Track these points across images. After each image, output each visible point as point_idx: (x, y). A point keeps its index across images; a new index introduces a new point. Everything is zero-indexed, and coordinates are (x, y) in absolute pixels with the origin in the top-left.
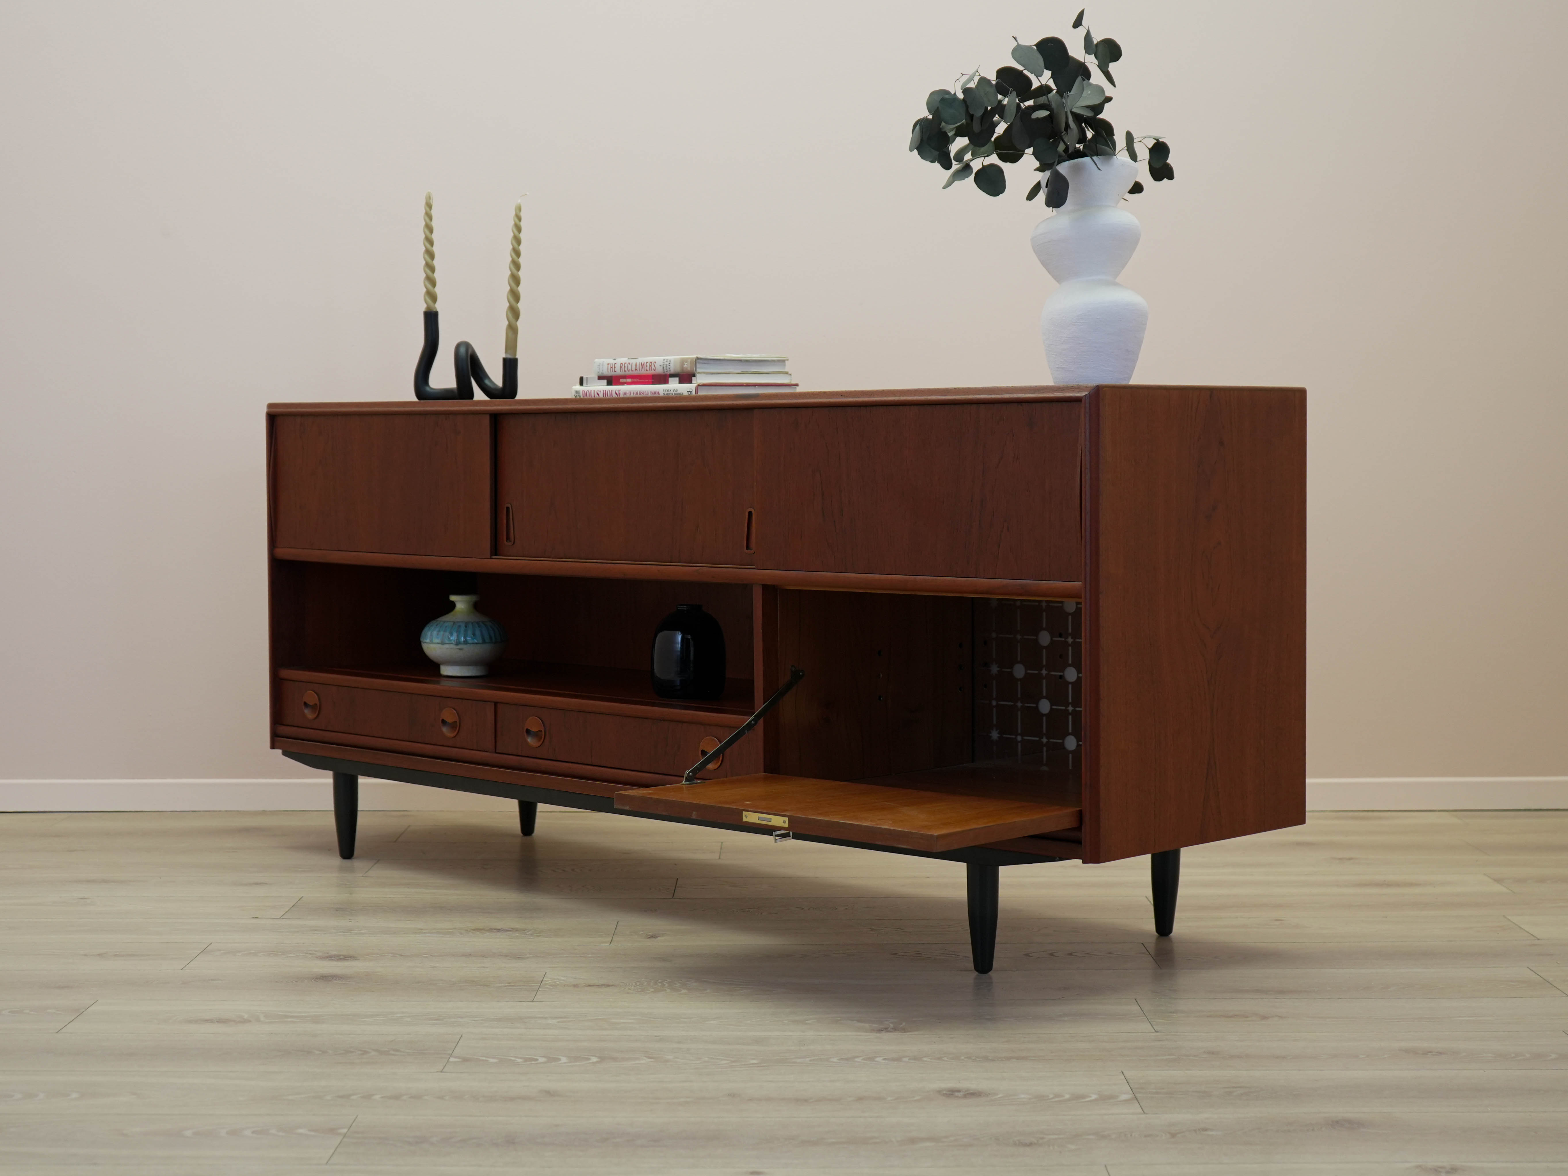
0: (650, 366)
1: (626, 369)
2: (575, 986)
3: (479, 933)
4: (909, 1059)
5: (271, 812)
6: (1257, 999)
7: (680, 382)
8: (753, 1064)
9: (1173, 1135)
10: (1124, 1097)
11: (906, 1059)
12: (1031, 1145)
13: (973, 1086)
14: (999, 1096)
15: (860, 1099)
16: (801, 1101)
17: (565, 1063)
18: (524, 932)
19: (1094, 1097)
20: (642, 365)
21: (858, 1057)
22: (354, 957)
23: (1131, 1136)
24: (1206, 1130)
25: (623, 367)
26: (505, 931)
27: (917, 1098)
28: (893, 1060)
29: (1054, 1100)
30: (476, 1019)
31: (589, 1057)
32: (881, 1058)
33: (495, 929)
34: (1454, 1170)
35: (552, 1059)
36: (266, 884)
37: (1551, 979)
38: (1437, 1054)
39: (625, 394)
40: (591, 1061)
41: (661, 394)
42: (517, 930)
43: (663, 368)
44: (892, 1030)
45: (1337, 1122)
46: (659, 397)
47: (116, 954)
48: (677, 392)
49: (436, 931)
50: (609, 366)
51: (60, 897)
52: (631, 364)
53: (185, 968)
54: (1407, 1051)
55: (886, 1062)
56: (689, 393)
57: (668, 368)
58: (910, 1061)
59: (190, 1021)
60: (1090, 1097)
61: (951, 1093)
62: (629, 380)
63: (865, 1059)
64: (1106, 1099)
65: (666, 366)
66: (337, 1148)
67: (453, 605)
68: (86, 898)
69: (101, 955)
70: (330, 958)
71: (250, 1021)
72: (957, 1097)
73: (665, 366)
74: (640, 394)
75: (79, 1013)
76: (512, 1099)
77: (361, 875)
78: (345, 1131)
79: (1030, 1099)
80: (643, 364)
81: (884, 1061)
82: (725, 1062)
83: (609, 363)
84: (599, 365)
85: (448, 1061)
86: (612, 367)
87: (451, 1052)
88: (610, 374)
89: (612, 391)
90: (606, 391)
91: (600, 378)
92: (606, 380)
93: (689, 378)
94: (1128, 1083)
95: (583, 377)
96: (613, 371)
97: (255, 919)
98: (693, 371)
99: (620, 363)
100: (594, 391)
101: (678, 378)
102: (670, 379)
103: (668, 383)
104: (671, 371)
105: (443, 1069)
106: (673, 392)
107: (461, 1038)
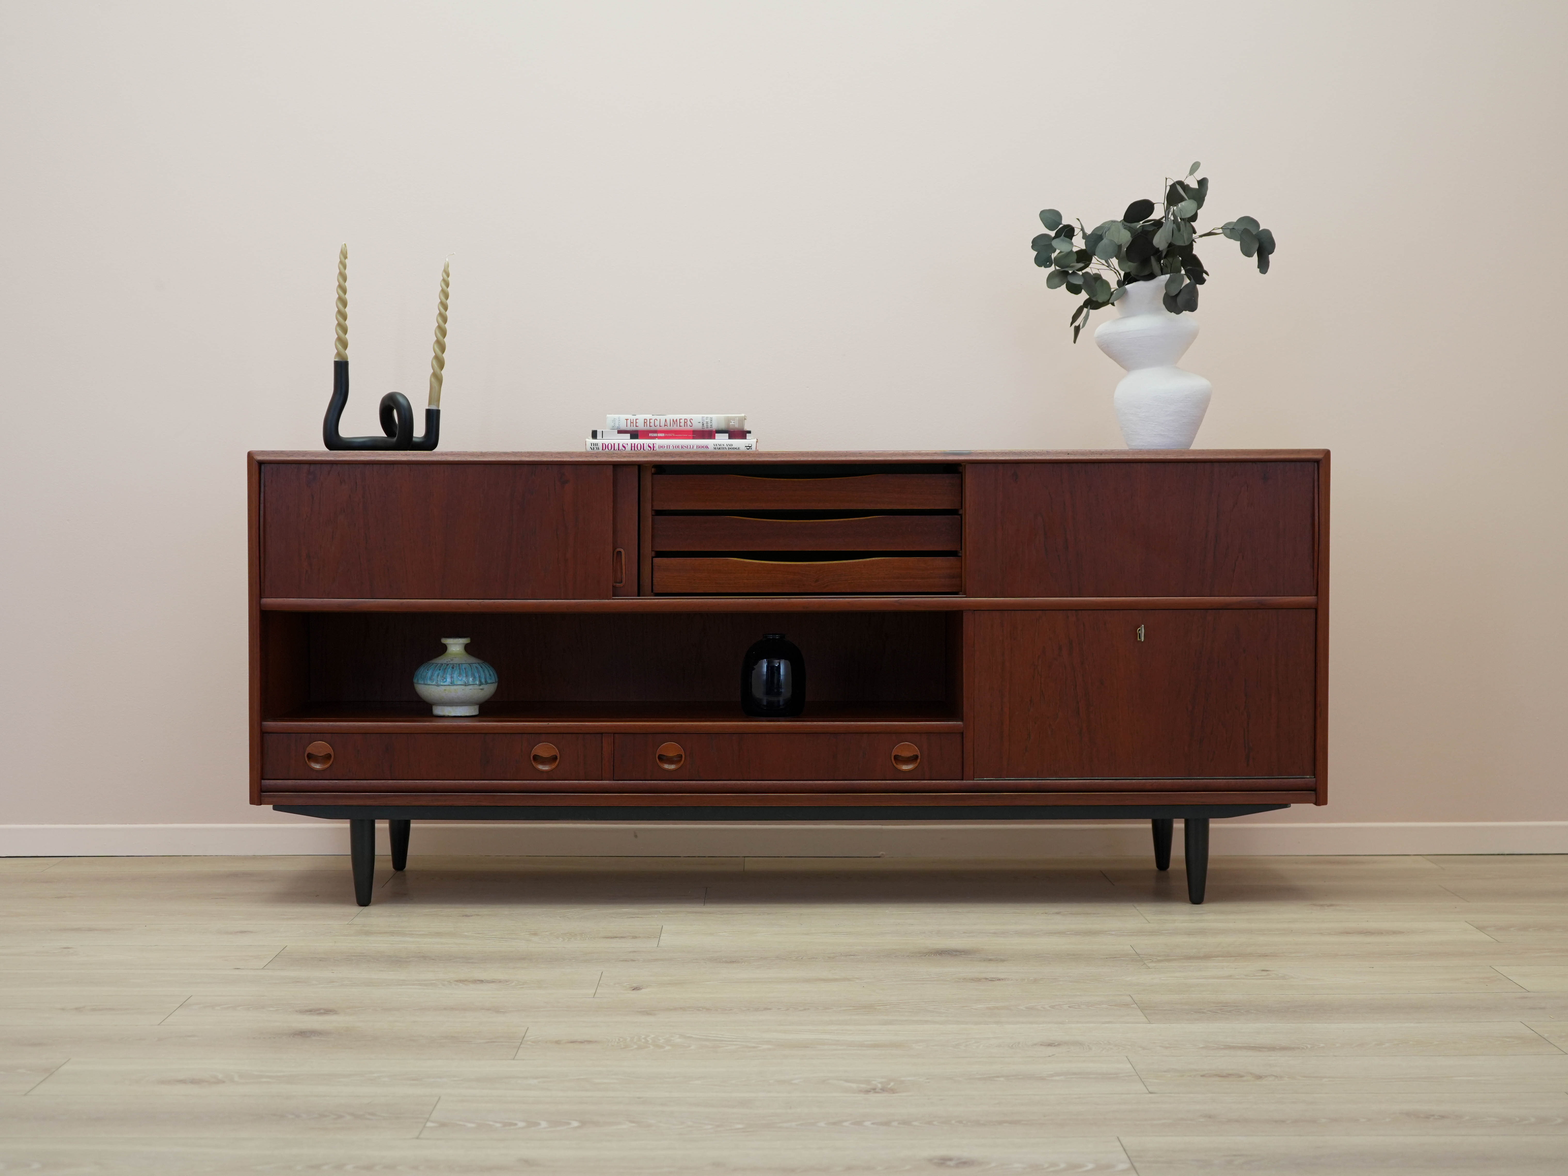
0: (685, 422)
1: (652, 424)
2: (558, 1042)
3: (461, 984)
4: (898, 1124)
5: (261, 856)
6: (1251, 1056)
7: (730, 438)
8: (739, 1129)
10: (1121, 1166)
11: (895, 1124)
13: (965, 1153)
14: (993, 1165)
15: (850, 1169)
17: (545, 1128)
18: (508, 983)
19: (1090, 1166)
20: (675, 422)
21: (845, 1121)
22: (334, 1011)
25: (648, 423)
26: (488, 982)
27: (908, 1167)
28: (882, 1124)
29: (1049, 1170)
30: (455, 1079)
31: (570, 1121)
32: (870, 1123)
33: (479, 980)
35: (532, 1124)
36: (252, 932)
37: (1546, 1035)
38: (1439, 1118)
39: (662, 447)
40: (571, 1126)
41: (710, 449)
42: (500, 982)
43: (703, 425)
44: (880, 1091)
46: (707, 452)
47: (94, 1007)
48: (733, 447)
49: (419, 982)
50: (629, 422)
51: (44, 947)
52: (659, 420)
53: (162, 1024)
54: (1408, 1114)
55: (876, 1126)
56: (748, 448)
57: (709, 425)
58: (899, 1126)
59: (161, 1082)
60: (1087, 1166)
61: (942, 1162)
62: (662, 435)
63: (853, 1124)
64: (1103, 1168)
65: (707, 423)
67: (445, 648)
68: (69, 948)
69: (78, 1009)
70: (310, 1011)
71: (224, 1082)
72: (949, 1166)
73: (705, 423)
74: (682, 447)
75: (50, 1072)
77: (347, 923)
79: (1025, 1168)
80: (675, 420)
81: (872, 1126)
82: (710, 1127)
83: (627, 420)
84: (614, 420)
85: (424, 1127)
86: (633, 423)
87: (428, 1116)
88: (629, 428)
89: (644, 444)
90: (635, 444)
91: (620, 432)
92: (629, 434)
93: (742, 434)
94: (1125, 1150)
95: (596, 431)
96: (636, 426)
97: (237, 970)
98: (747, 428)
99: (645, 419)
100: (614, 444)
101: (728, 434)
102: (716, 434)
103: (716, 438)
104: (715, 427)
105: (419, 1135)
106: (729, 446)
107: (439, 1100)
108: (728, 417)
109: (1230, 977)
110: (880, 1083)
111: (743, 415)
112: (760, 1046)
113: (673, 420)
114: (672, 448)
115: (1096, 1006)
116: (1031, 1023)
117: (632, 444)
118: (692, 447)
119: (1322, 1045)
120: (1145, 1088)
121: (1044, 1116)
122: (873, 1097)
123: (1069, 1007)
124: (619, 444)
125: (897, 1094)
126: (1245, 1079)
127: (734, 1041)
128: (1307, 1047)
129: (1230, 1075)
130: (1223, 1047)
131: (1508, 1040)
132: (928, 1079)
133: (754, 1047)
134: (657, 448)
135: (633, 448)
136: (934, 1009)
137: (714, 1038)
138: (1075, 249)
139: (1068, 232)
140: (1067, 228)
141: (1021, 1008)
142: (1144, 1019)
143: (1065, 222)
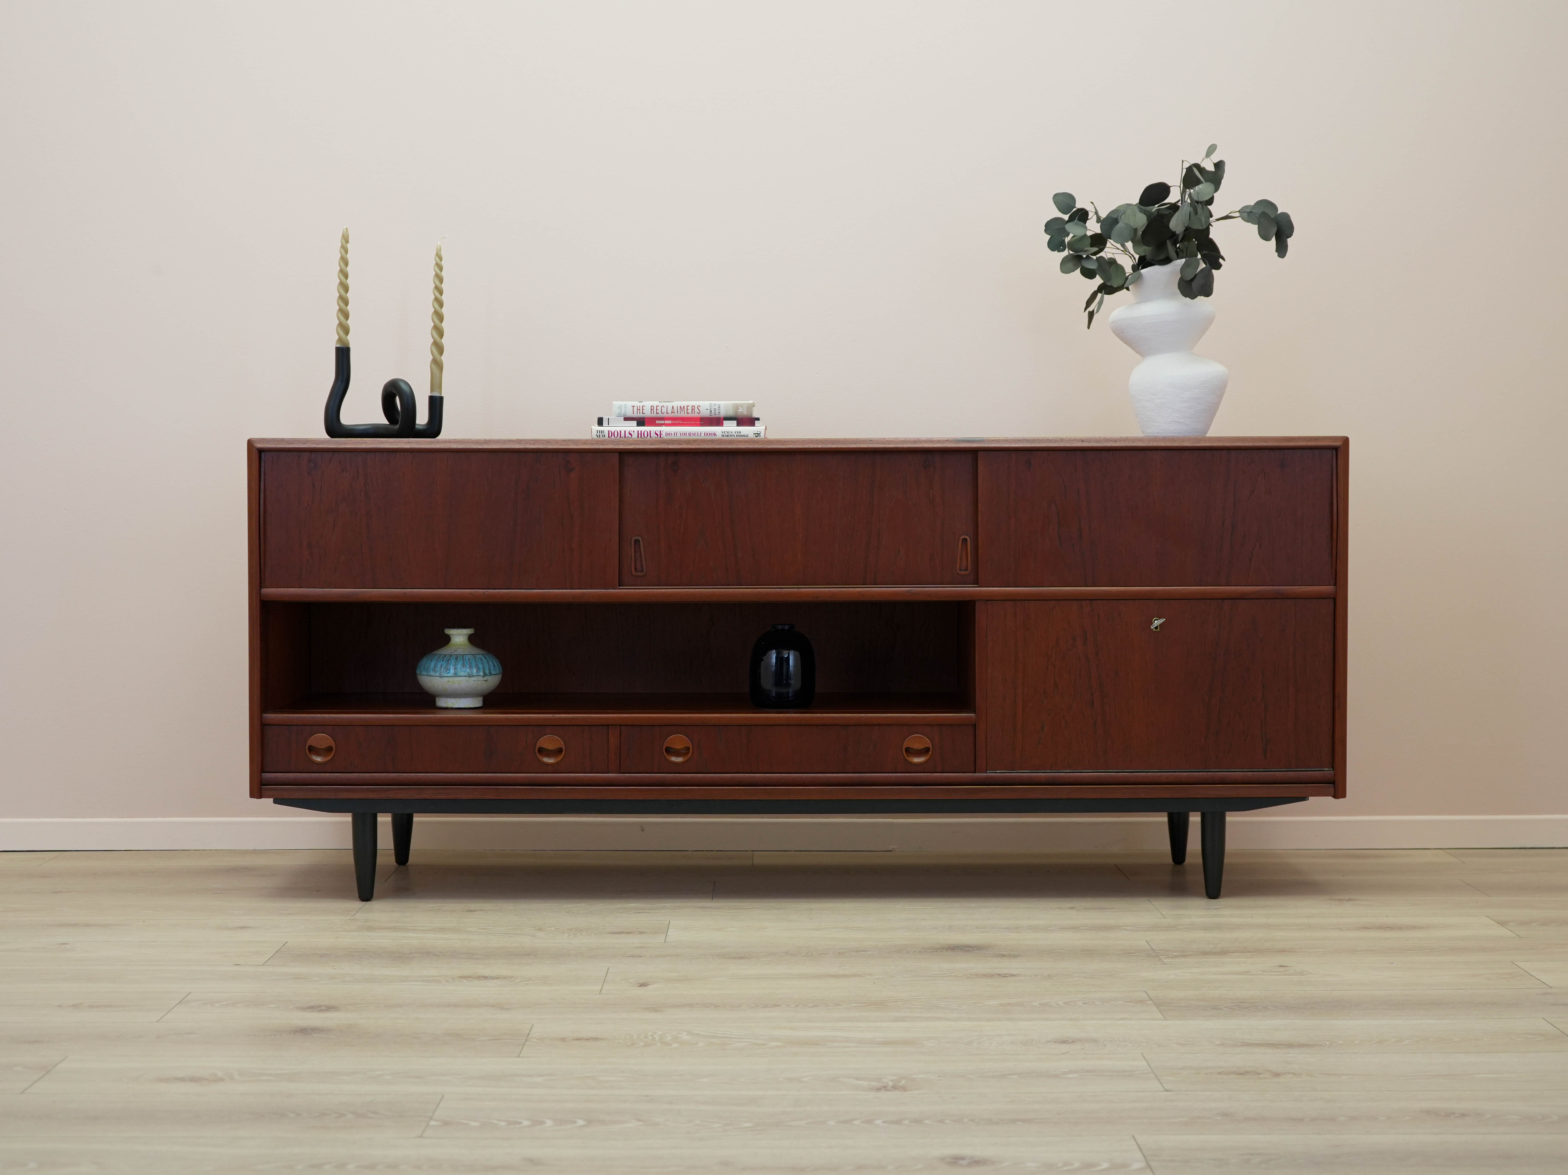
0: (692, 409)
1: (658, 411)
2: (563, 1040)
3: (465, 980)
4: (910, 1122)
5: (261, 850)
7: (738, 425)
8: (747, 1127)
10: (1136, 1166)
11: (907, 1122)
13: (978, 1152)
14: (1006, 1164)
15: (861, 1168)
17: (550, 1127)
18: (512, 979)
19: (1105, 1165)
21: (855, 1119)
22: (336, 1008)
25: (655, 410)
26: (492, 979)
27: (920, 1166)
28: (893, 1122)
29: (1063, 1169)
30: (459, 1077)
31: (576, 1120)
32: (881, 1121)
33: (483, 977)
35: (537, 1123)
36: (251, 928)
38: (1460, 1116)
39: (669, 434)
40: (577, 1125)
41: (718, 437)
42: (504, 978)
43: (711, 412)
44: (891, 1089)
47: (91, 1004)
48: (741, 434)
49: (422, 979)
51: (40, 942)
52: (666, 407)
53: (161, 1020)
54: (1428, 1112)
55: (886, 1125)
56: (756, 435)
57: (716, 411)
58: (911, 1124)
59: (160, 1080)
60: (1102, 1165)
61: (954, 1161)
62: (669, 422)
63: (863, 1122)
64: (1118, 1167)
65: (713, 410)
67: (447, 640)
68: (66, 944)
69: (75, 1006)
70: (311, 1008)
71: (223, 1080)
72: (962, 1166)
73: (711, 409)
74: (690, 435)
75: (46, 1070)
77: (349, 918)
79: (1038, 1167)
80: (682, 407)
81: (883, 1124)
82: (718, 1125)
83: (633, 407)
84: (620, 407)
85: (427, 1125)
86: (639, 410)
87: (431, 1115)
88: (635, 415)
89: (650, 431)
90: (641, 431)
91: (626, 419)
92: (636, 422)
93: (750, 421)
94: (1140, 1149)
95: (602, 418)
96: (643, 413)
97: (237, 966)
98: (755, 415)
99: (651, 406)
100: (620, 431)
101: (736, 421)
102: (724, 421)
103: (724, 425)
104: (723, 414)
105: (422, 1134)
106: (737, 434)
107: (442, 1098)
108: (736, 404)
109: (1247, 973)
110: (891, 1081)
111: (751, 402)
112: (769, 1043)
113: (680, 407)
114: (679, 435)
115: (1111, 1003)
116: (1045, 1020)
117: (638, 431)
118: (699, 434)
119: (1340, 1042)
120: (1160, 1085)
121: (1058, 1115)
122: (883, 1095)
123: (1084, 1003)
124: (625, 431)
125: (908, 1092)
126: (1262, 1076)
127: (743, 1038)
128: (1325, 1044)
129: (1248, 1072)
130: (1240, 1044)
131: (1530, 1037)
132: (939, 1077)
133: (763, 1044)
134: (663, 435)
135: (640, 435)
136: (946, 1005)
137: (722, 1035)
138: (1089, 233)
139: (1082, 216)
140: (1081, 212)
141: (1035, 1004)
142: (1159, 1016)
143: (1079, 205)
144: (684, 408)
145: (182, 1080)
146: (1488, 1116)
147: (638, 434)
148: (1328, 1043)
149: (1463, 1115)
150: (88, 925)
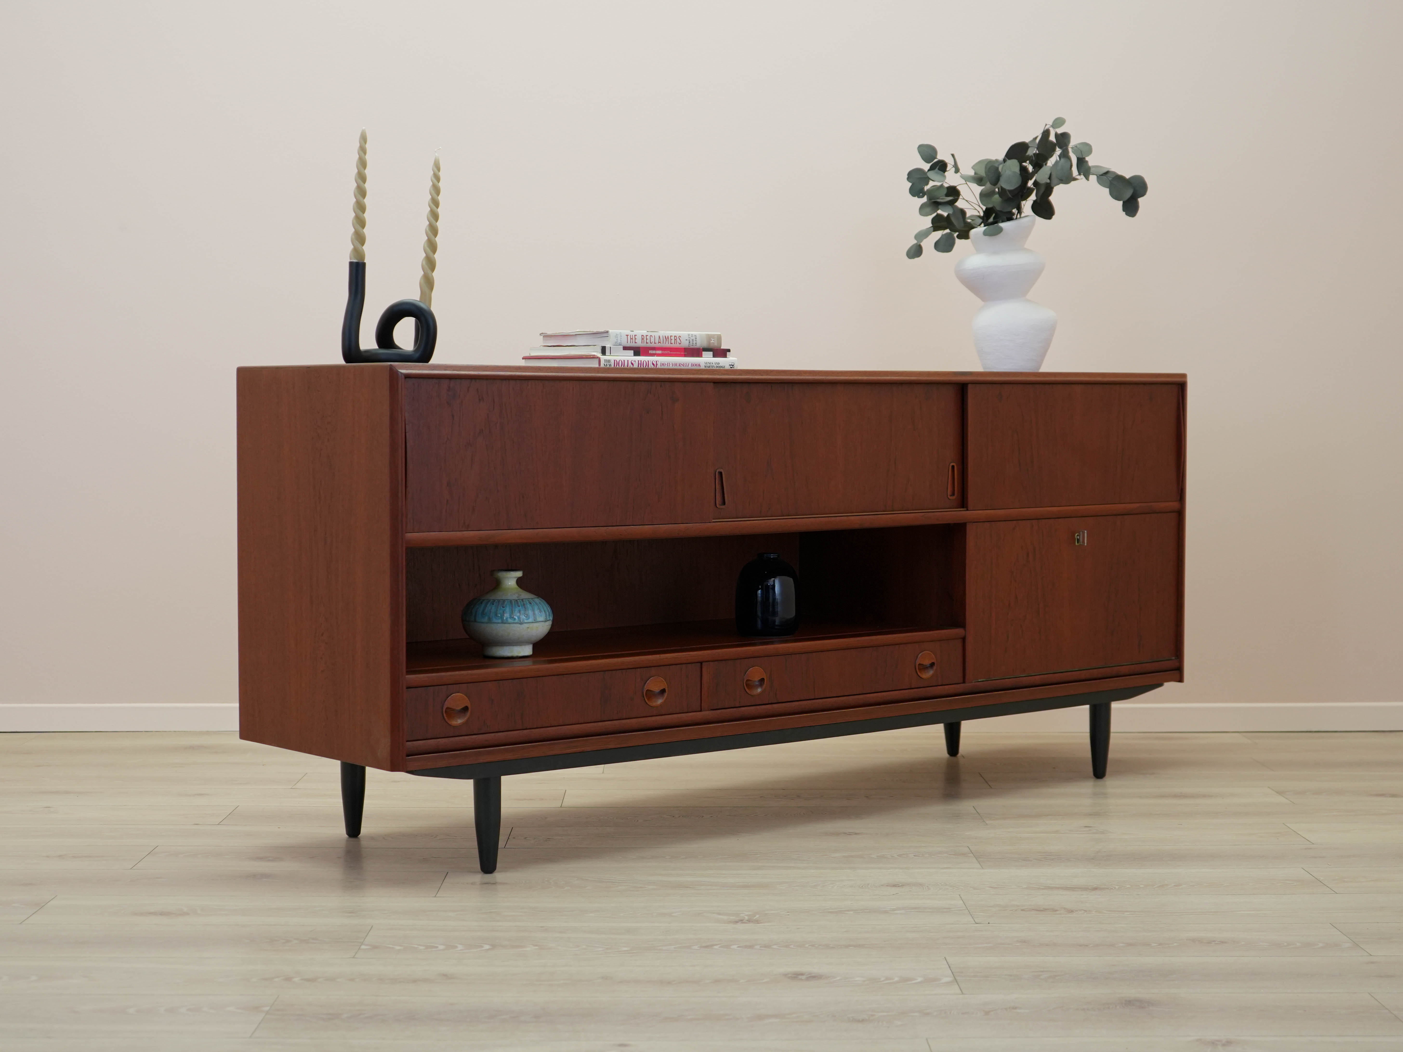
0: (675, 340)
1: (648, 341)
4: (760, 947)
6: (1066, 895)
7: (714, 356)
8: (625, 951)
9: (987, 1013)
10: (946, 980)
11: (758, 947)
12: (863, 1021)
13: (815, 970)
14: (838, 978)
15: (717, 981)
16: (665, 983)
17: (461, 950)
19: (920, 979)
20: (667, 338)
21: (715, 945)
22: (281, 858)
23: (950, 1013)
24: (1015, 1008)
25: (646, 339)
27: (765, 980)
28: (746, 947)
29: (885, 982)
30: (385, 912)
31: (482, 945)
32: (737, 946)
34: (1228, 1043)
35: (450, 947)
36: (208, 795)
37: (1322, 878)
38: (1219, 943)
39: (663, 364)
40: (483, 949)
41: (702, 367)
43: (689, 342)
44: (747, 922)
45: (1130, 1001)
46: (701, 369)
47: (74, 855)
48: (720, 365)
50: (629, 337)
52: (653, 336)
53: (134, 868)
54: (1194, 940)
55: (741, 949)
56: (731, 366)
57: (694, 343)
58: (761, 948)
59: (135, 914)
60: (917, 979)
61: (796, 976)
62: (659, 352)
63: (722, 947)
64: (930, 981)
65: (693, 340)
66: (260, 1024)
67: (498, 584)
68: (50, 807)
69: (60, 856)
70: (261, 859)
71: (188, 914)
72: (801, 980)
73: (688, 340)
74: (679, 365)
75: (40, 906)
76: (415, 981)
77: (290, 789)
78: (267, 1008)
79: (864, 981)
81: (738, 949)
82: (600, 949)
83: (627, 335)
84: (617, 335)
85: (359, 949)
86: (632, 339)
87: (362, 941)
88: (633, 345)
89: (648, 361)
90: (641, 361)
91: (625, 348)
92: (633, 351)
93: (722, 353)
94: (950, 967)
95: (605, 347)
96: (635, 343)
97: (196, 825)
98: (724, 347)
99: (642, 336)
100: (624, 361)
101: (712, 352)
102: (703, 352)
103: (703, 356)
104: (699, 344)
105: (355, 955)
106: (716, 365)
107: (372, 928)
108: (708, 334)
109: (1056, 832)
110: (747, 915)
111: (720, 333)
112: (646, 886)
113: (665, 336)
114: (671, 366)
115: (938, 855)
116: (881, 868)
117: (638, 361)
118: (687, 365)
119: (1128, 886)
120: (972, 920)
121: (885, 942)
122: (740, 926)
123: (914, 856)
124: (628, 361)
125: (760, 925)
126: (1058, 912)
127: (624, 883)
128: (1115, 888)
129: (1046, 909)
130: (1043, 888)
131: (1288, 882)
132: (788, 912)
133: (641, 887)
134: (659, 364)
135: (640, 365)
136: (798, 857)
137: (607, 881)
138: (946, 185)
139: (941, 167)
140: (940, 163)
141: (873, 856)
142: (978, 865)
143: (940, 157)
144: (668, 338)
145: (154, 914)
146: (1243, 943)
147: (639, 364)
148: (1117, 887)
149: (1222, 942)
150: (68, 793)
